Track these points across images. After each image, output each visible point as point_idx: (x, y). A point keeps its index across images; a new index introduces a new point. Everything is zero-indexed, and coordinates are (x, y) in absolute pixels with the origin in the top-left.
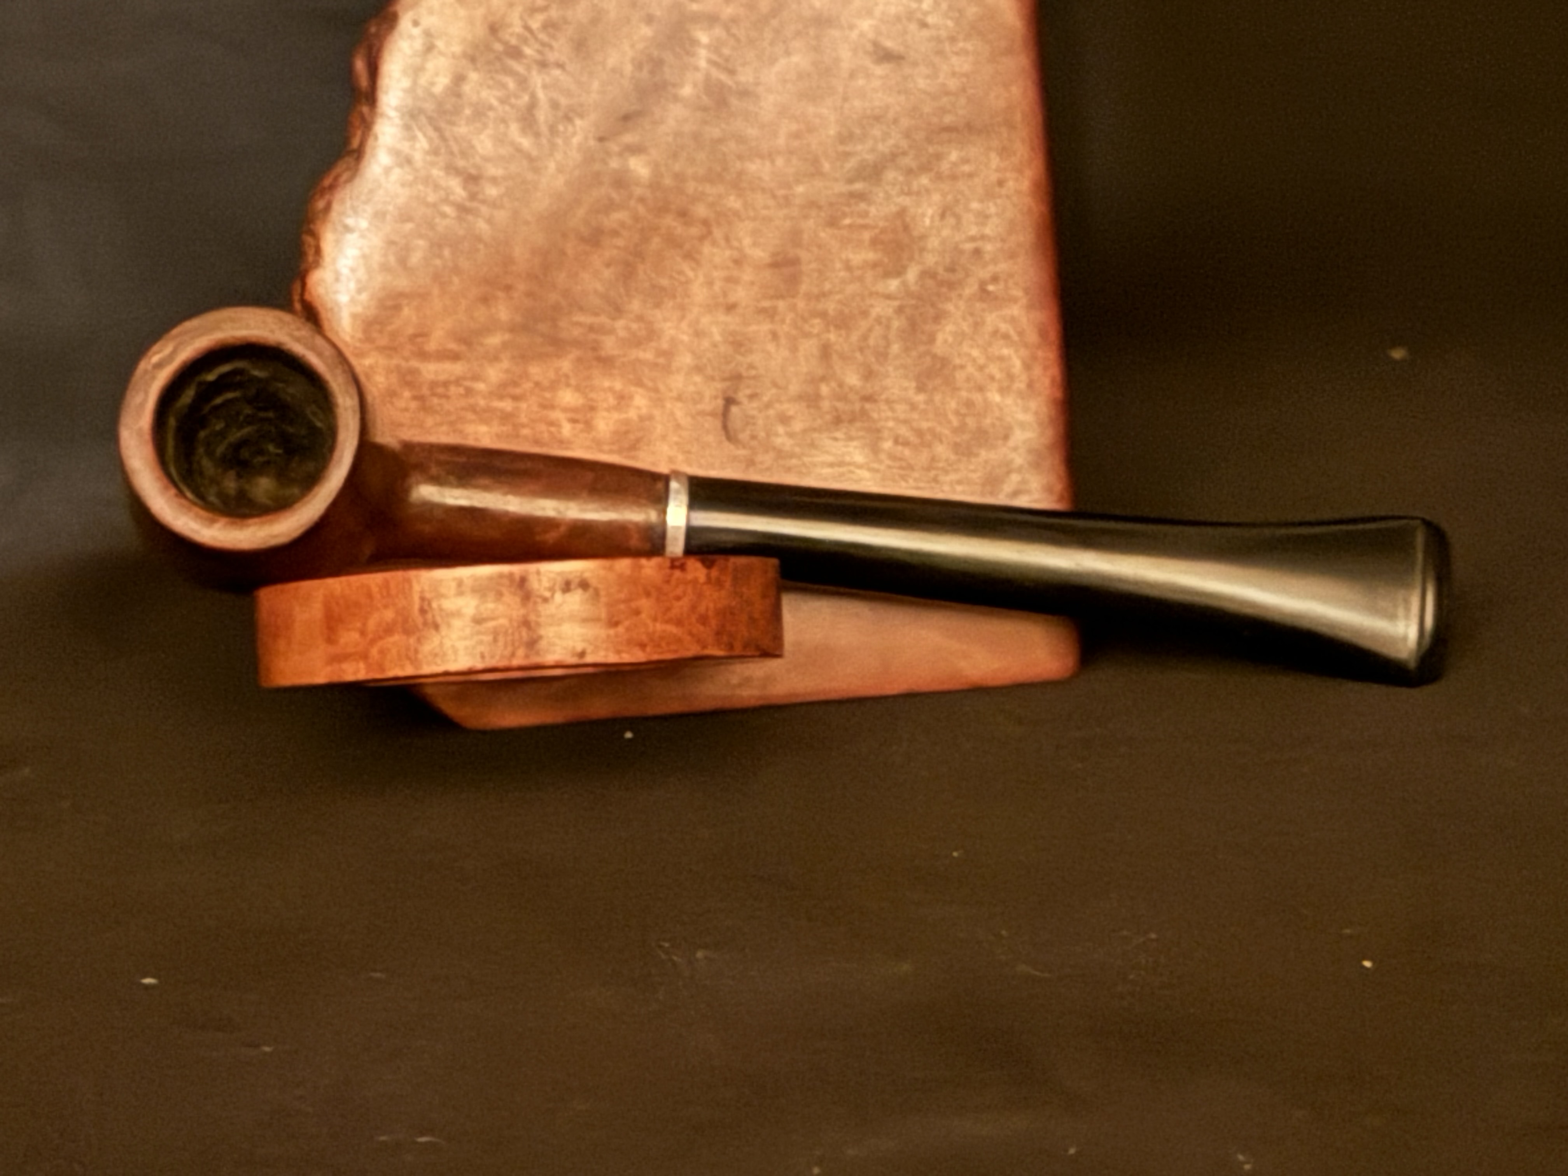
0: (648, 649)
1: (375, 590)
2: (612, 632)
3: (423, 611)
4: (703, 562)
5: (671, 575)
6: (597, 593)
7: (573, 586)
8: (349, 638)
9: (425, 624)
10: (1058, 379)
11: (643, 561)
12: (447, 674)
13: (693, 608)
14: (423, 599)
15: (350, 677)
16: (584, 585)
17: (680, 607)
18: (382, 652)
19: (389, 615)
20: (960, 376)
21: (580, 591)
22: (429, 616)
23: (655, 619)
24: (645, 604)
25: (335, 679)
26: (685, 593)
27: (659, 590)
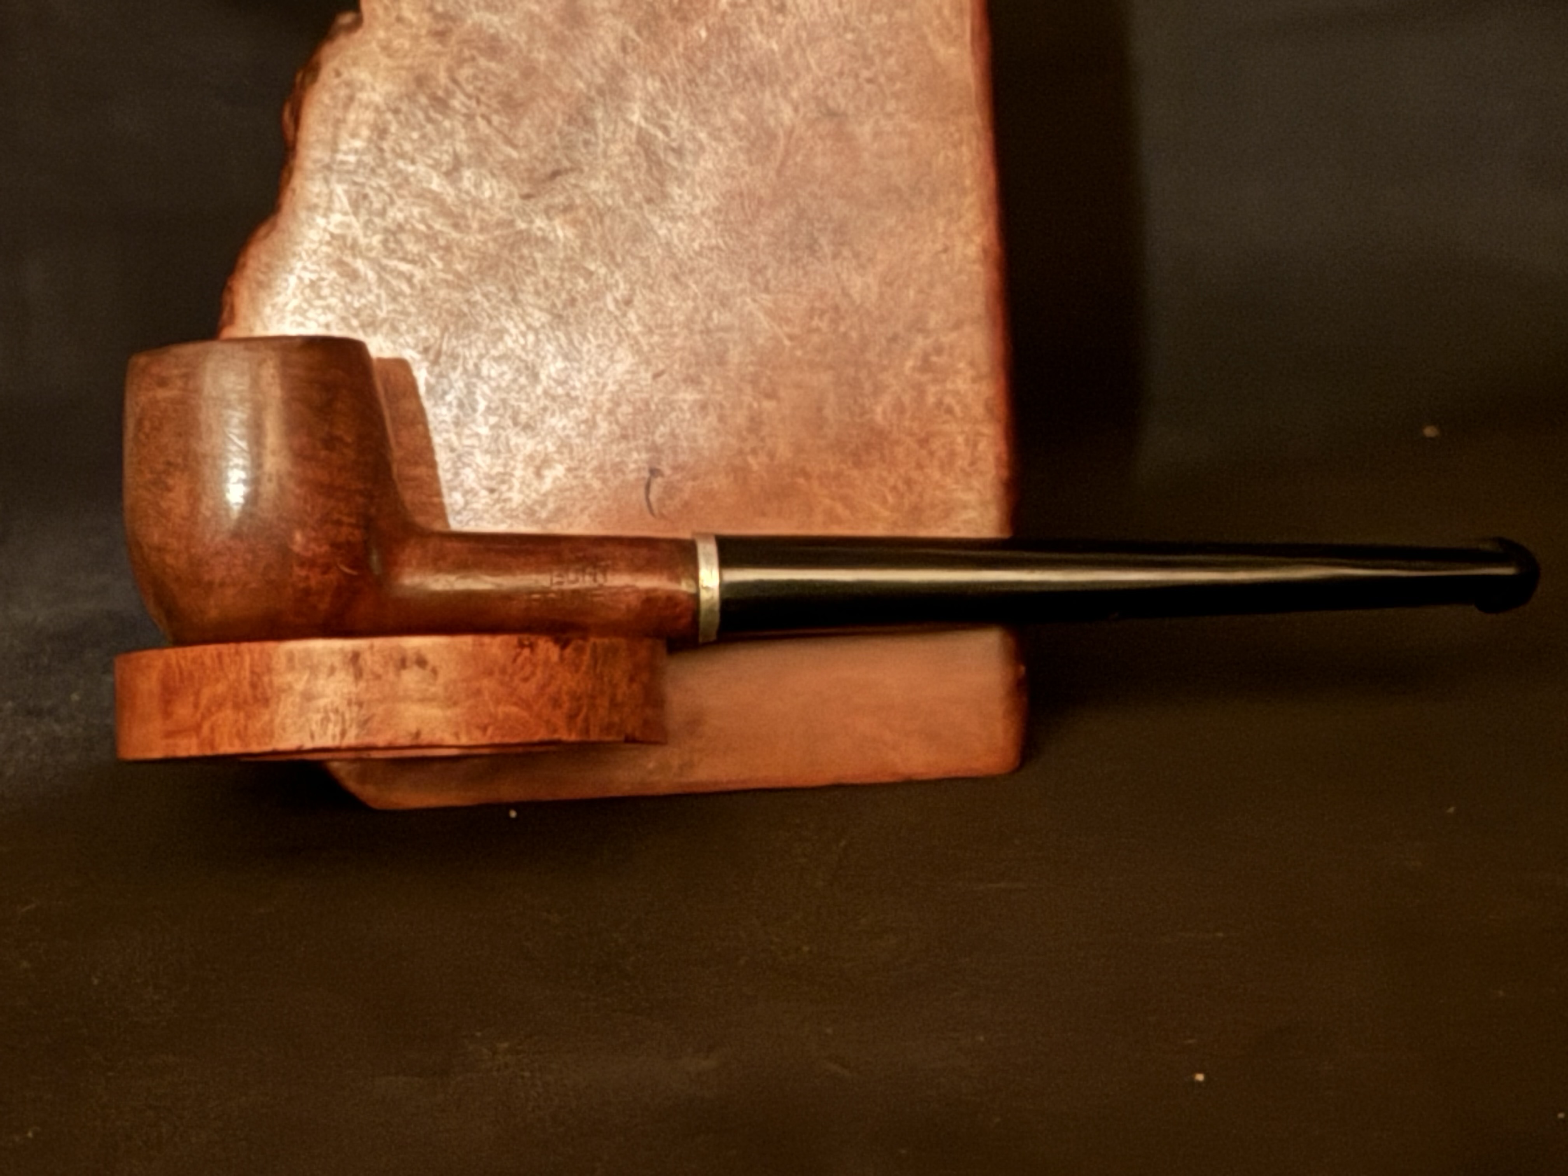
0: (490, 731)
1: (208, 661)
2: (449, 713)
3: (254, 686)
4: (556, 641)
5: (518, 655)
6: (435, 672)
7: (408, 663)
8: (183, 711)
9: (256, 699)
10: (1005, 457)
11: (487, 639)
12: (275, 753)
13: (543, 688)
14: (253, 672)
15: (182, 753)
16: (421, 662)
17: (529, 689)
18: (212, 730)
19: (221, 688)
20: (900, 451)
21: (416, 668)
22: (260, 690)
23: (498, 702)
24: (488, 684)
25: (170, 754)
26: (533, 674)
27: (503, 671)
